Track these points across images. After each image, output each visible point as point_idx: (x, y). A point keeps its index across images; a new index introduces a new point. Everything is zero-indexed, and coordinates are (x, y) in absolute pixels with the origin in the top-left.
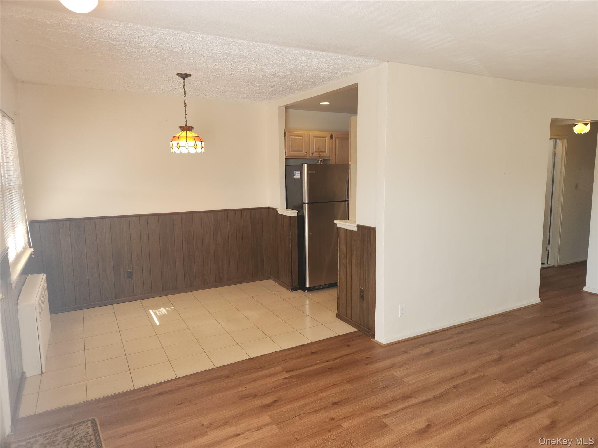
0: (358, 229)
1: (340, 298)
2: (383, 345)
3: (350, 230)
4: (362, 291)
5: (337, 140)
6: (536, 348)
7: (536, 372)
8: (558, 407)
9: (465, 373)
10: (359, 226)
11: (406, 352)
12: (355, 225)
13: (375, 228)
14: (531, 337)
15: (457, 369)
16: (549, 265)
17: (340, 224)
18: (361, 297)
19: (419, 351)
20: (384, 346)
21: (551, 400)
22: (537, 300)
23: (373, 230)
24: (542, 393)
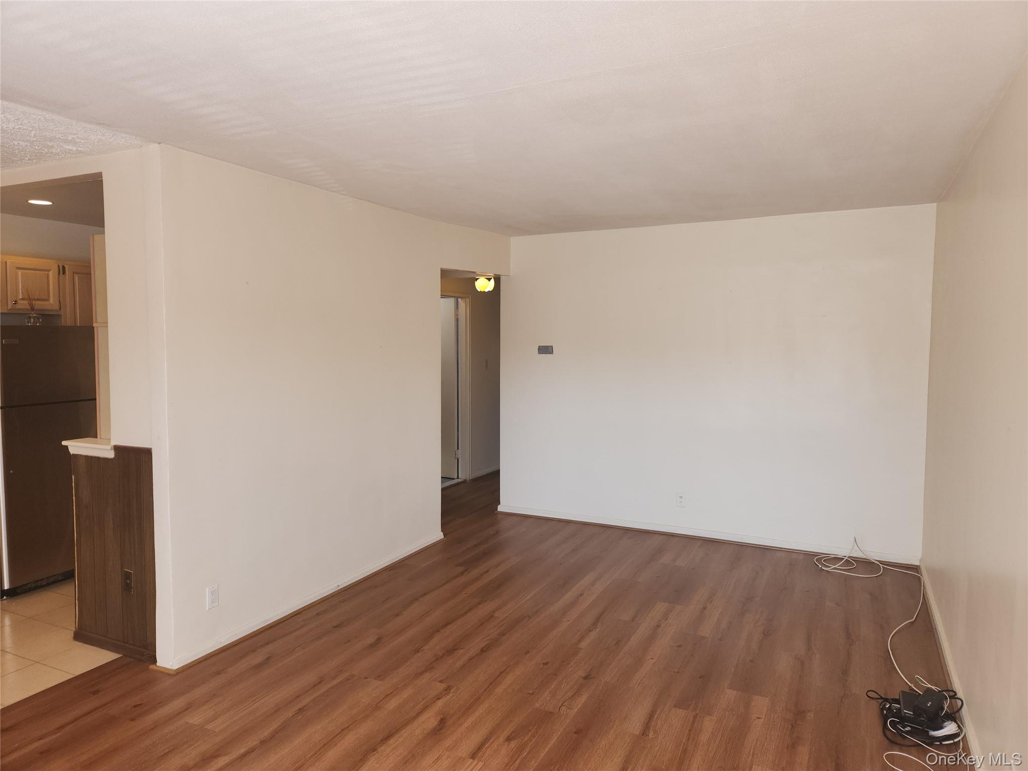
0: (115, 454)
1: (81, 600)
2: (171, 672)
3: (98, 458)
4: (127, 576)
5: (76, 279)
6: (431, 609)
7: (426, 648)
8: (451, 695)
9: (320, 681)
10: (117, 448)
11: (218, 673)
12: (109, 447)
13: (151, 449)
14: (425, 594)
15: (309, 677)
16: (459, 480)
17: (76, 447)
18: (127, 587)
19: (243, 665)
20: (175, 673)
21: (443, 686)
22: (438, 535)
23: (148, 452)
24: (431, 679)
